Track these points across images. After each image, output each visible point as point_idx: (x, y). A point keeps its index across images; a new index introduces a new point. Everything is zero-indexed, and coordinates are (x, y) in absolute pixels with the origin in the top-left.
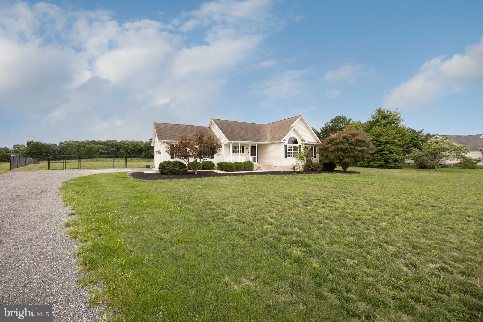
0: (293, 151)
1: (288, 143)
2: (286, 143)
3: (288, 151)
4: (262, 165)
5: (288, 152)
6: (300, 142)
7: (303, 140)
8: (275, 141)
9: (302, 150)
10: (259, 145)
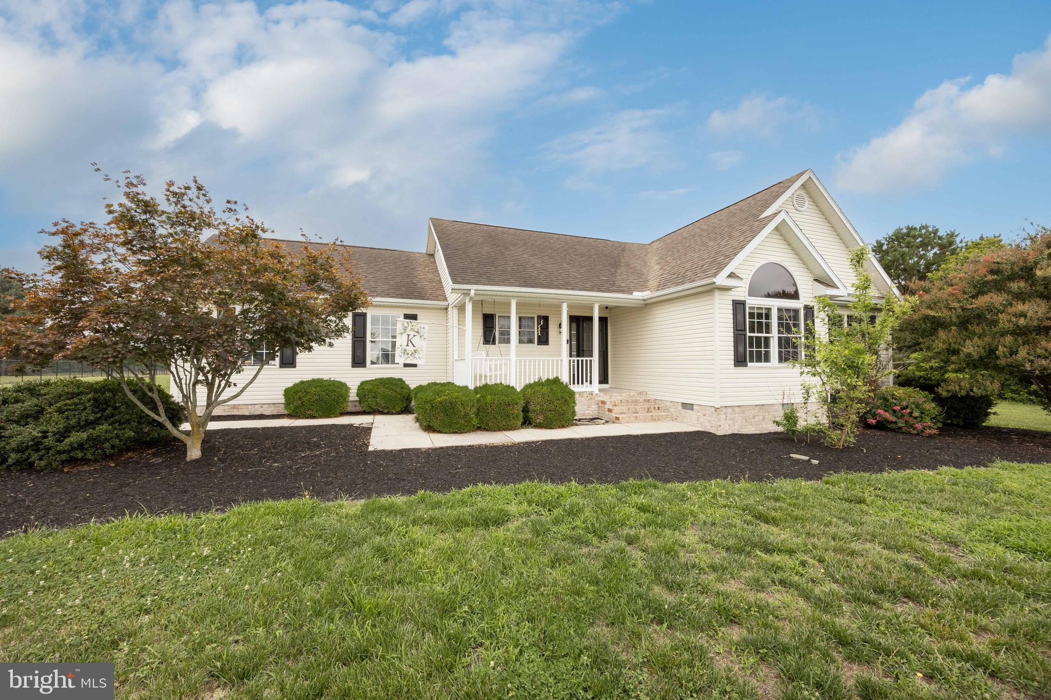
0: (774, 335)
1: (752, 293)
2: (741, 293)
3: (752, 330)
4: (624, 396)
5: (751, 338)
6: (809, 293)
7: (823, 281)
8: (683, 283)
9: (821, 329)
10: (607, 308)
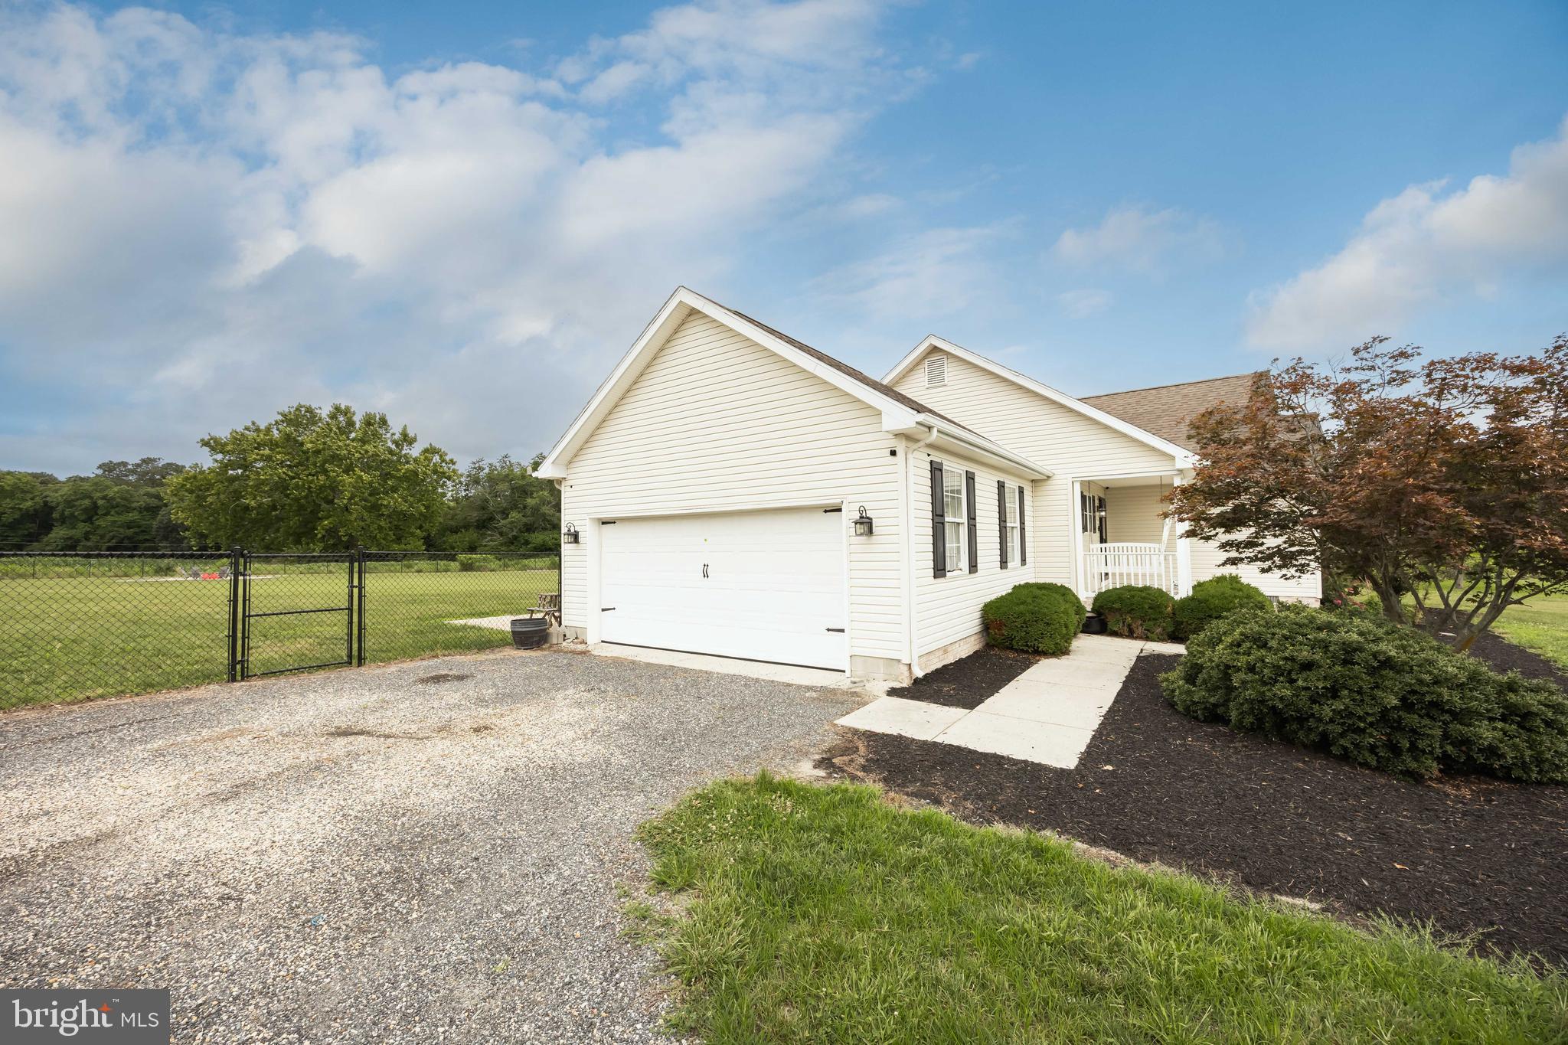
10: (1107, 488)
